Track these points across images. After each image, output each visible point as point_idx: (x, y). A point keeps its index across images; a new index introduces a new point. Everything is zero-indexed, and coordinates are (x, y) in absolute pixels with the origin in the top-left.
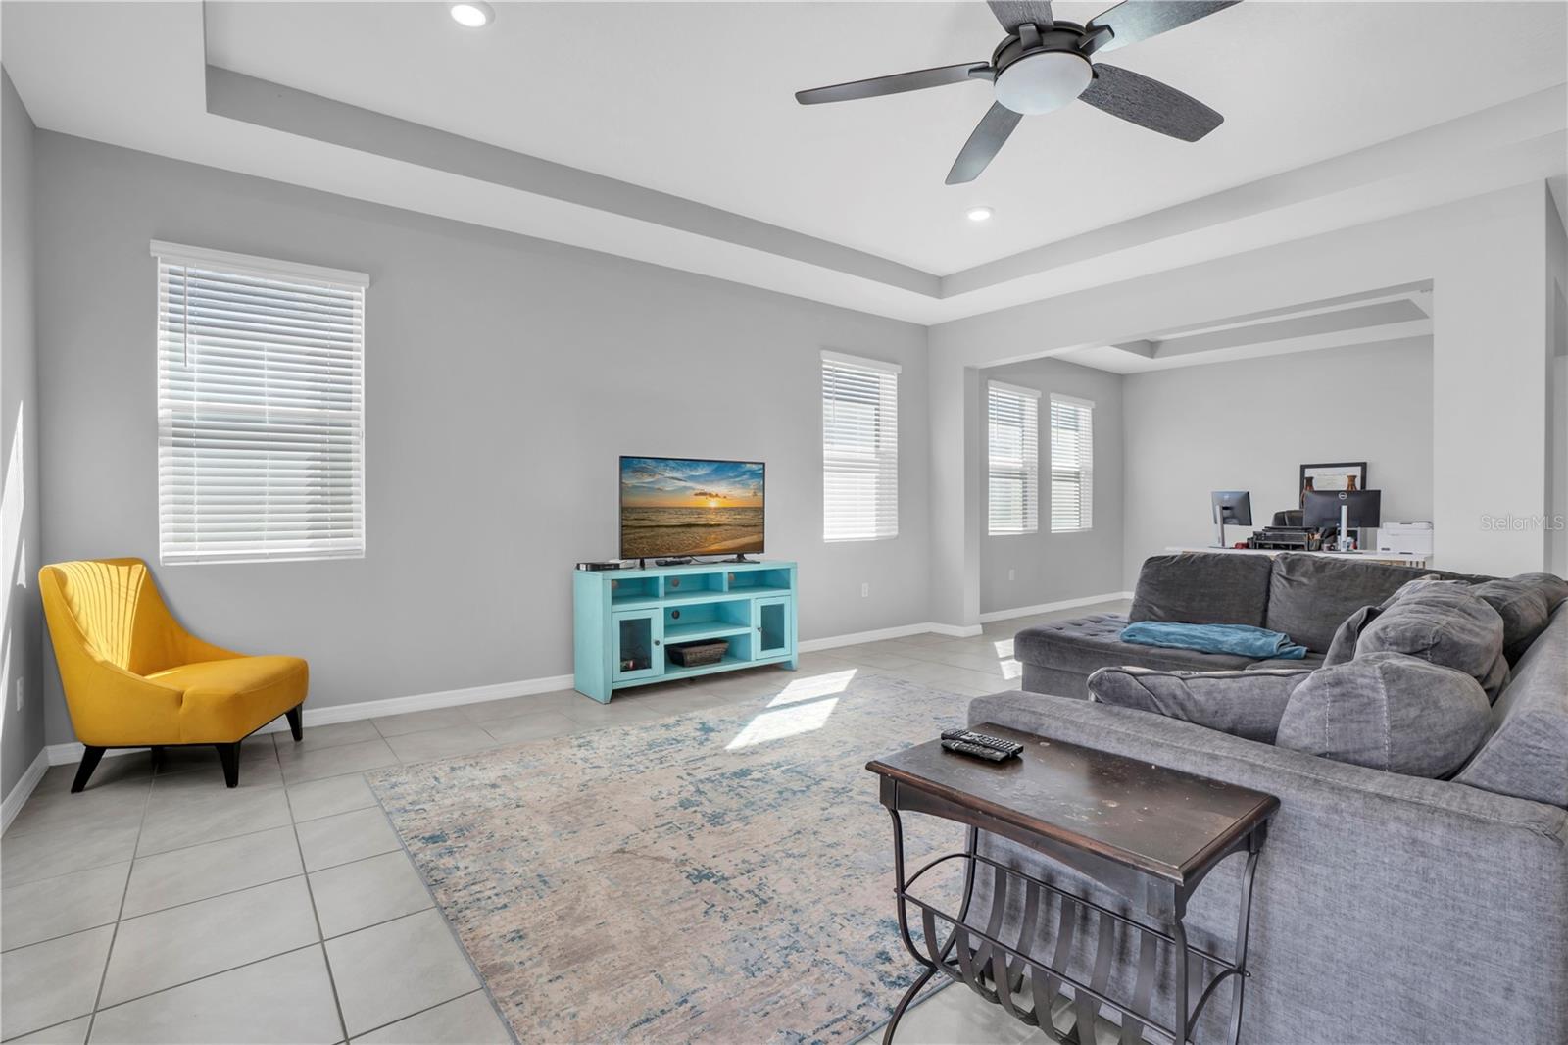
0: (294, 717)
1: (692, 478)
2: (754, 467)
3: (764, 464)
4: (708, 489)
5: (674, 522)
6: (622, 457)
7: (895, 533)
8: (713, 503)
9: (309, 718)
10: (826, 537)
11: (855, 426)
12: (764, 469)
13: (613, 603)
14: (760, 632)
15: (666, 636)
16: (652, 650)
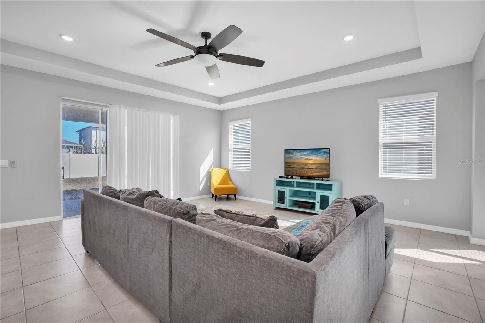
0: (235, 195)
3: (329, 149)
6: (285, 150)
7: (435, 178)
8: (310, 162)
9: (237, 197)
10: (379, 176)
11: (402, 127)
13: (277, 186)
14: (319, 203)
15: (289, 197)
16: (285, 200)
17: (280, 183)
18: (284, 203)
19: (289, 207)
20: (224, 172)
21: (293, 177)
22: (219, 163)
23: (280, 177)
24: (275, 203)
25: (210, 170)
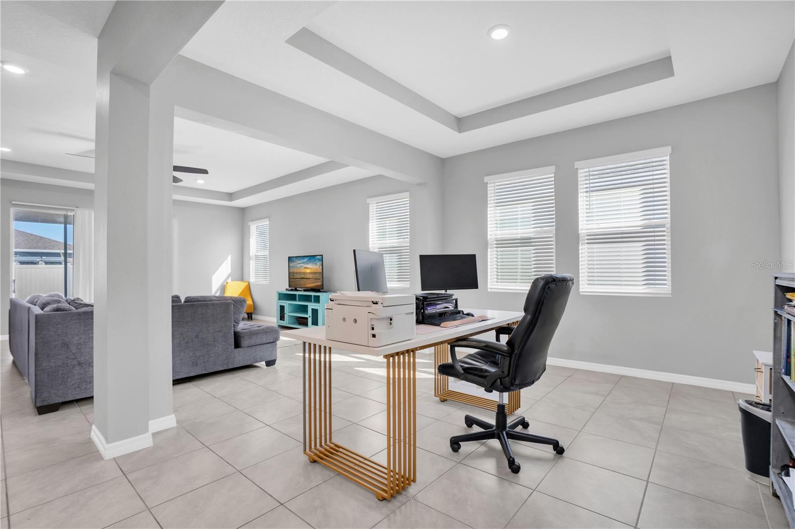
1: (303, 263)
2: (319, 257)
3: (322, 255)
4: (307, 266)
5: (299, 277)
6: (288, 258)
8: (308, 271)
12: (322, 257)
13: (279, 299)
14: (311, 317)
15: (289, 312)
16: (285, 315)
17: (283, 297)
18: (284, 320)
19: (289, 324)
20: (243, 285)
21: (298, 289)
22: (240, 274)
23: (287, 290)
24: (277, 320)
25: (225, 284)
